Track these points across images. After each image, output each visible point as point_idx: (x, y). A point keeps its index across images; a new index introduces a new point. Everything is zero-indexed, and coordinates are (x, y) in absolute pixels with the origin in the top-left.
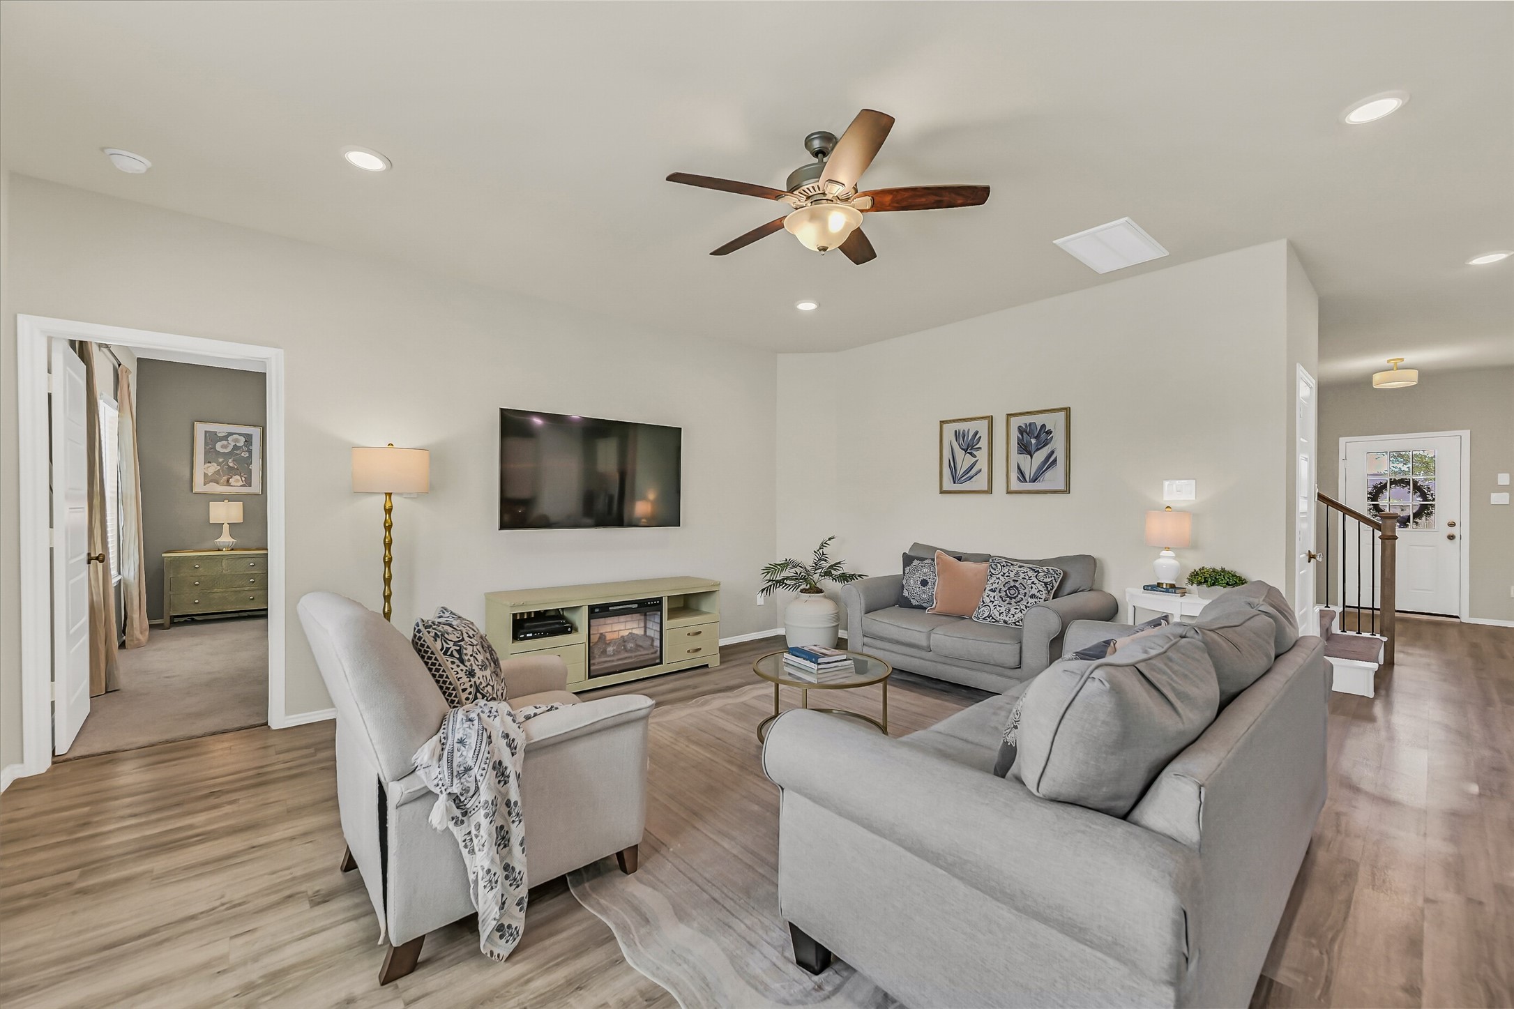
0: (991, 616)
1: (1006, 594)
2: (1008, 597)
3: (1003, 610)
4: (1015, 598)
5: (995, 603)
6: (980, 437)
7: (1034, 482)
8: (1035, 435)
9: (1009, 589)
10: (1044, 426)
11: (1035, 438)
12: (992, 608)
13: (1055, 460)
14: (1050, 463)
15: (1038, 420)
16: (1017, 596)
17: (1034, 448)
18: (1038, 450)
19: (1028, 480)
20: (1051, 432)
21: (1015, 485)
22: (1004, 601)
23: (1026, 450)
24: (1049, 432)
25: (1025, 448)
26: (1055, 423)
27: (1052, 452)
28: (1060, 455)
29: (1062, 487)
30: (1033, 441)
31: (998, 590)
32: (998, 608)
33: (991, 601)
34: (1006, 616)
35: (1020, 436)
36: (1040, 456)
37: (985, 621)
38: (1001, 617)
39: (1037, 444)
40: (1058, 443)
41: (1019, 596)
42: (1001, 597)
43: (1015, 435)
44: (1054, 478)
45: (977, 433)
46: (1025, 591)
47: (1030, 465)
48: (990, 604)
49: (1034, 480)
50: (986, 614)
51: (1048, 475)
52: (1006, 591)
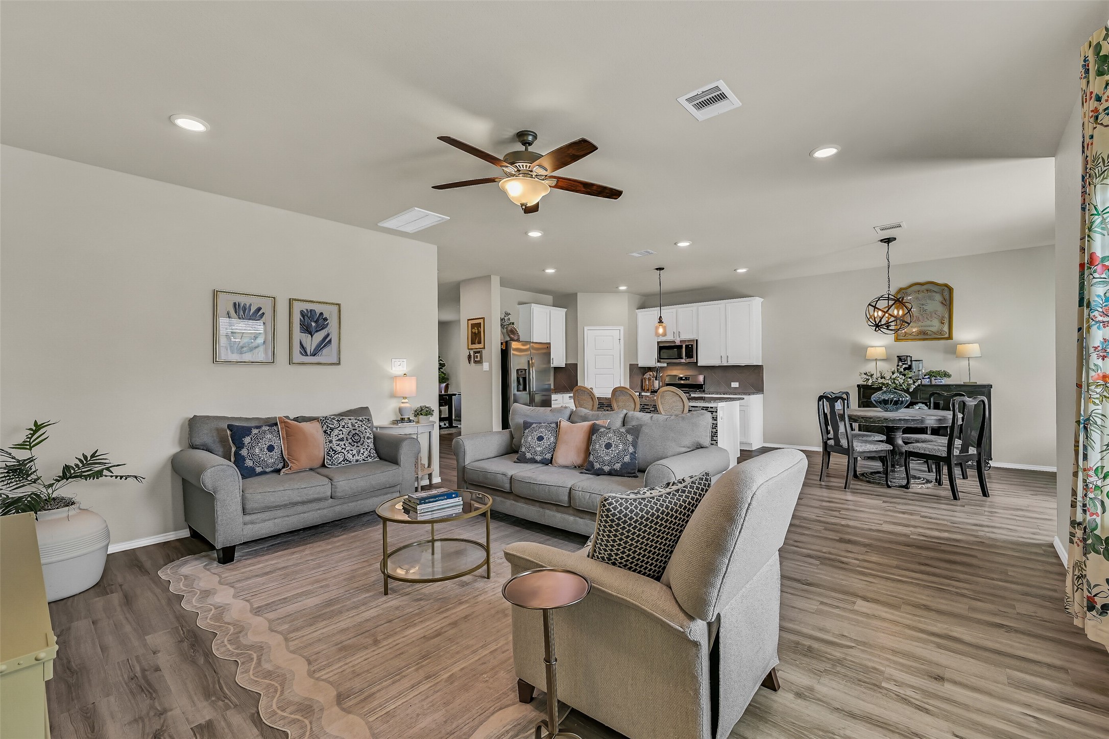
0: (346, 459)
1: (353, 441)
2: (355, 442)
3: (354, 452)
4: (359, 442)
5: (347, 449)
6: (263, 313)
7: (314, 356)
8: (315, 320)
9: (353, 436)
10: (321, 314)
11: (315, 322)
12: (346, 453)
13: (330, 341)
14: (326, 342)
15: (318, 309)
16: (360, 440)
17: (314, 330)
18: (317, 331)
19: (309, 353)
20: (327, 320)
21: (298, 357)
22: (353, 446)
23: (307, 330)
24: (326, 319)
25: (306, 329)
26: (328, 311)
27: (328, 335)
28: (334, 337)
29: (335, 361)
30: (313, 324)
31: (345, 439)
32: (351, 452)
33: (343, 449)
34: (358, 456)
35: (302, 319)
36: (319, 336)
37: (339, 466)
38: (354, 458)
39: (317, 327)
40: (332, 328)
41: (362, 440)
42: (349, 443)
43: (297, 318)
44: (328, 354)
45: (259, 309)
46: (363, 435)
47: (311, 342)
48: (343, 451)
49: (314, 355)
50: (342, 459)
51: (325, 351)
52: (351, 438)
